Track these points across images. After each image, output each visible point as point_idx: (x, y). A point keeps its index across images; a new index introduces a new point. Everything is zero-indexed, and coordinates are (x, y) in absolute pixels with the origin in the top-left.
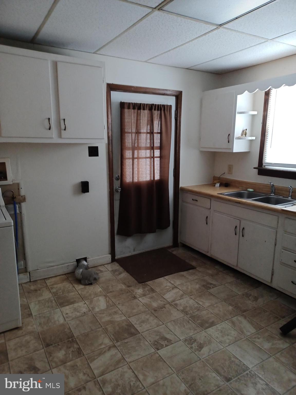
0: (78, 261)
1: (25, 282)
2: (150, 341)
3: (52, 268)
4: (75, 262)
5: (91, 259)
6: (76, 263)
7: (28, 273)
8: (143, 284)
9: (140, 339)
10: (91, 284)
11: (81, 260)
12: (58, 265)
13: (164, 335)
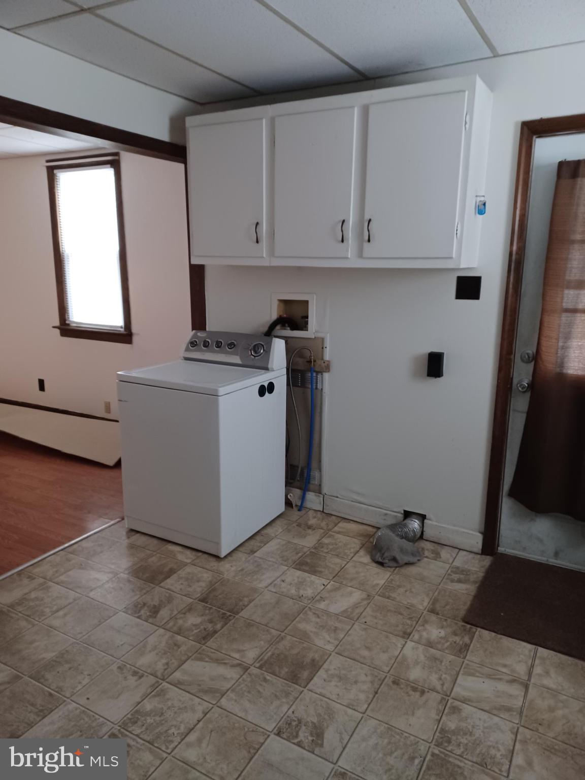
0: (407, 515)
1: (316, 509)
2: (293, 712)
3: (358, 505)
4: (402, 514)
5: (435, 523)
6: (401, 516)
7: (322, 496)
8: (469, 626)
9: (287, 694)
10: (381, 564)
11: (414, 516)
12: (370, 506)
13: (327, 727)
